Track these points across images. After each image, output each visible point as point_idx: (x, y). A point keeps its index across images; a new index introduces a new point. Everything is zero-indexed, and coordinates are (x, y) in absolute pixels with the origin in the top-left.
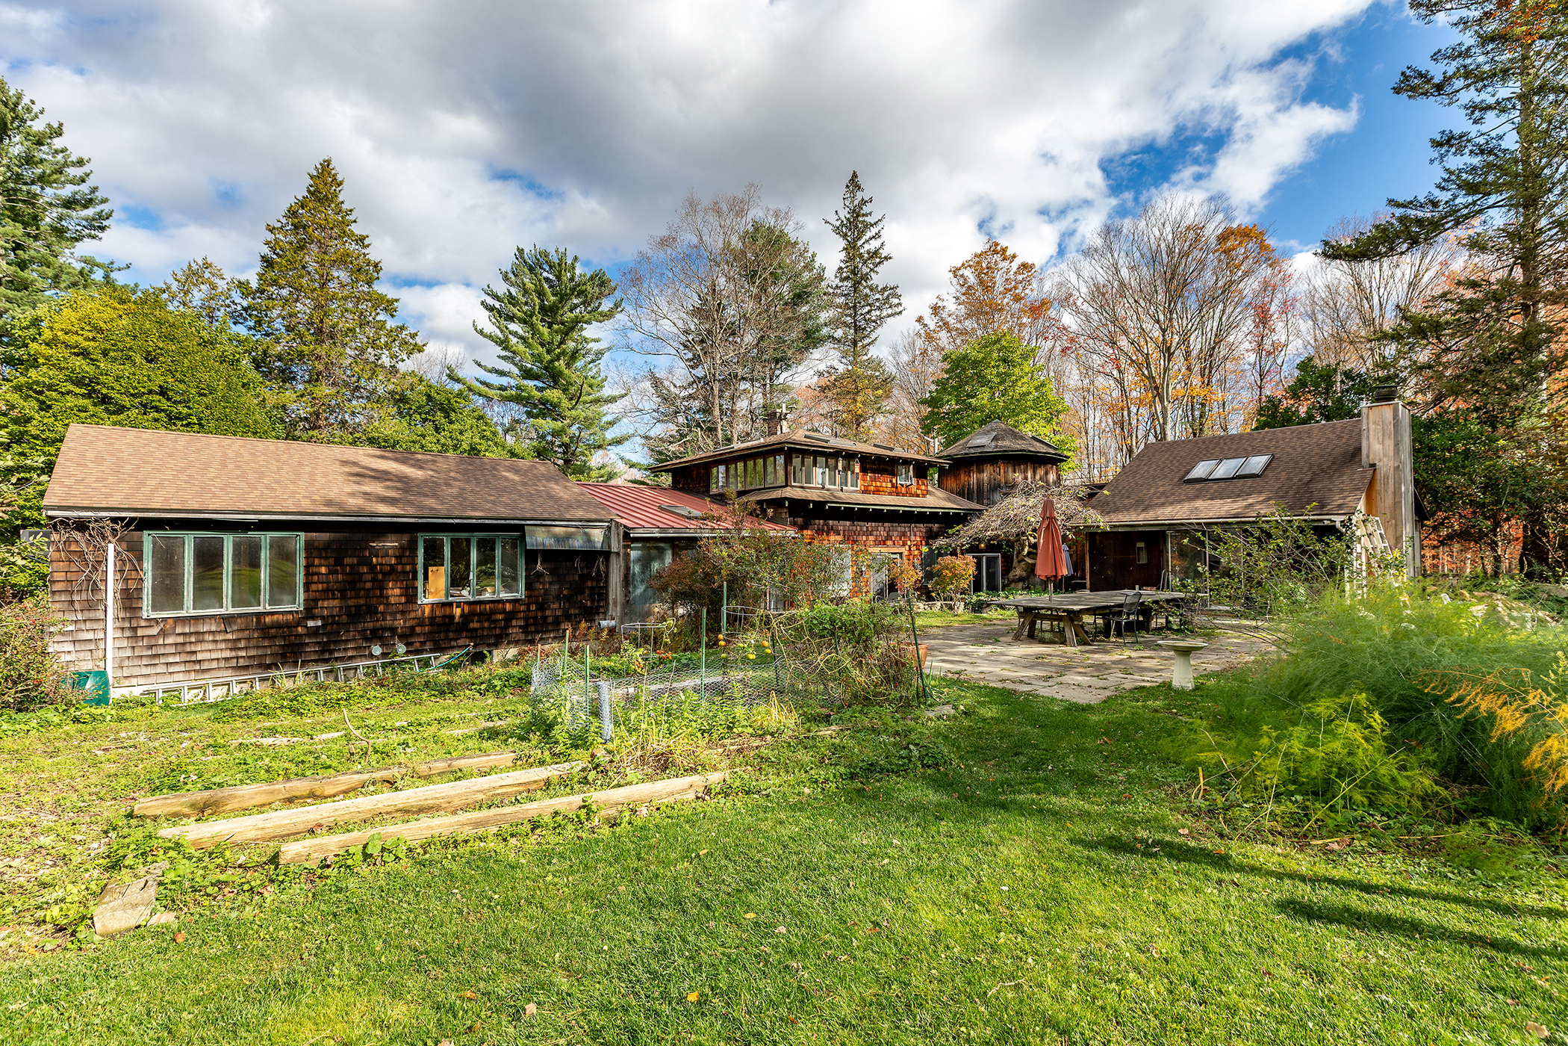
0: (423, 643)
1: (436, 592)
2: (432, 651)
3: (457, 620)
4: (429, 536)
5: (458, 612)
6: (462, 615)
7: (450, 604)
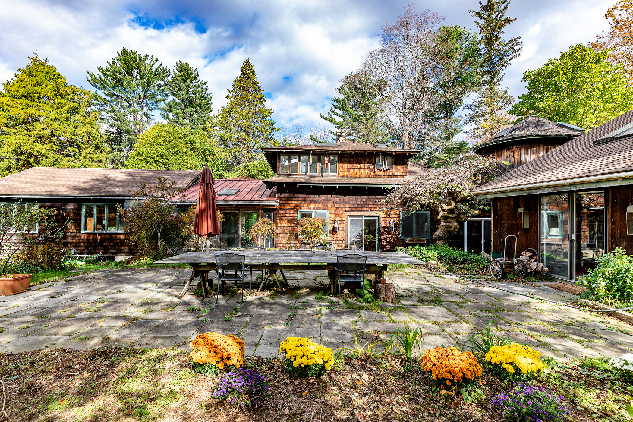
0: (84, 250)
1: (90, 229)
2: (87, 254)
3: (98, 241)
4: (87, 204)
5: (99, 238)
6: (101, 240)
7: (96, 234)
